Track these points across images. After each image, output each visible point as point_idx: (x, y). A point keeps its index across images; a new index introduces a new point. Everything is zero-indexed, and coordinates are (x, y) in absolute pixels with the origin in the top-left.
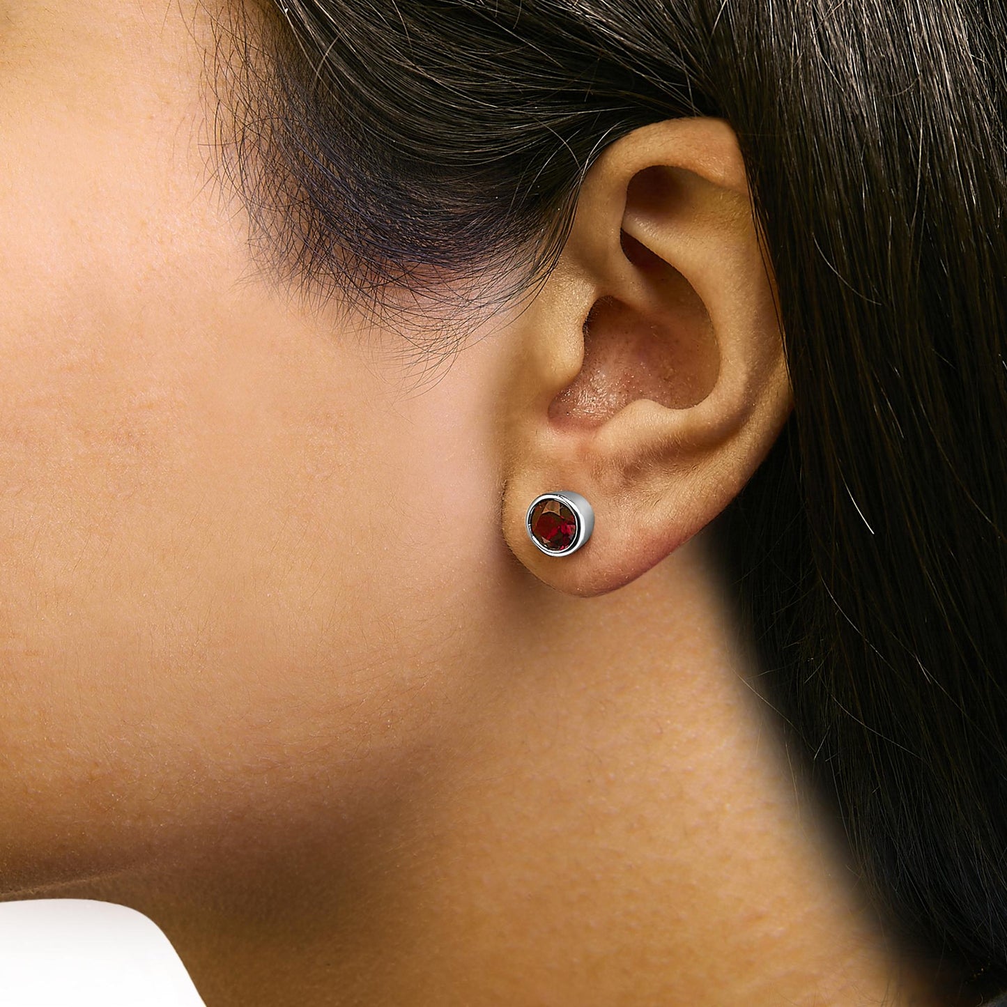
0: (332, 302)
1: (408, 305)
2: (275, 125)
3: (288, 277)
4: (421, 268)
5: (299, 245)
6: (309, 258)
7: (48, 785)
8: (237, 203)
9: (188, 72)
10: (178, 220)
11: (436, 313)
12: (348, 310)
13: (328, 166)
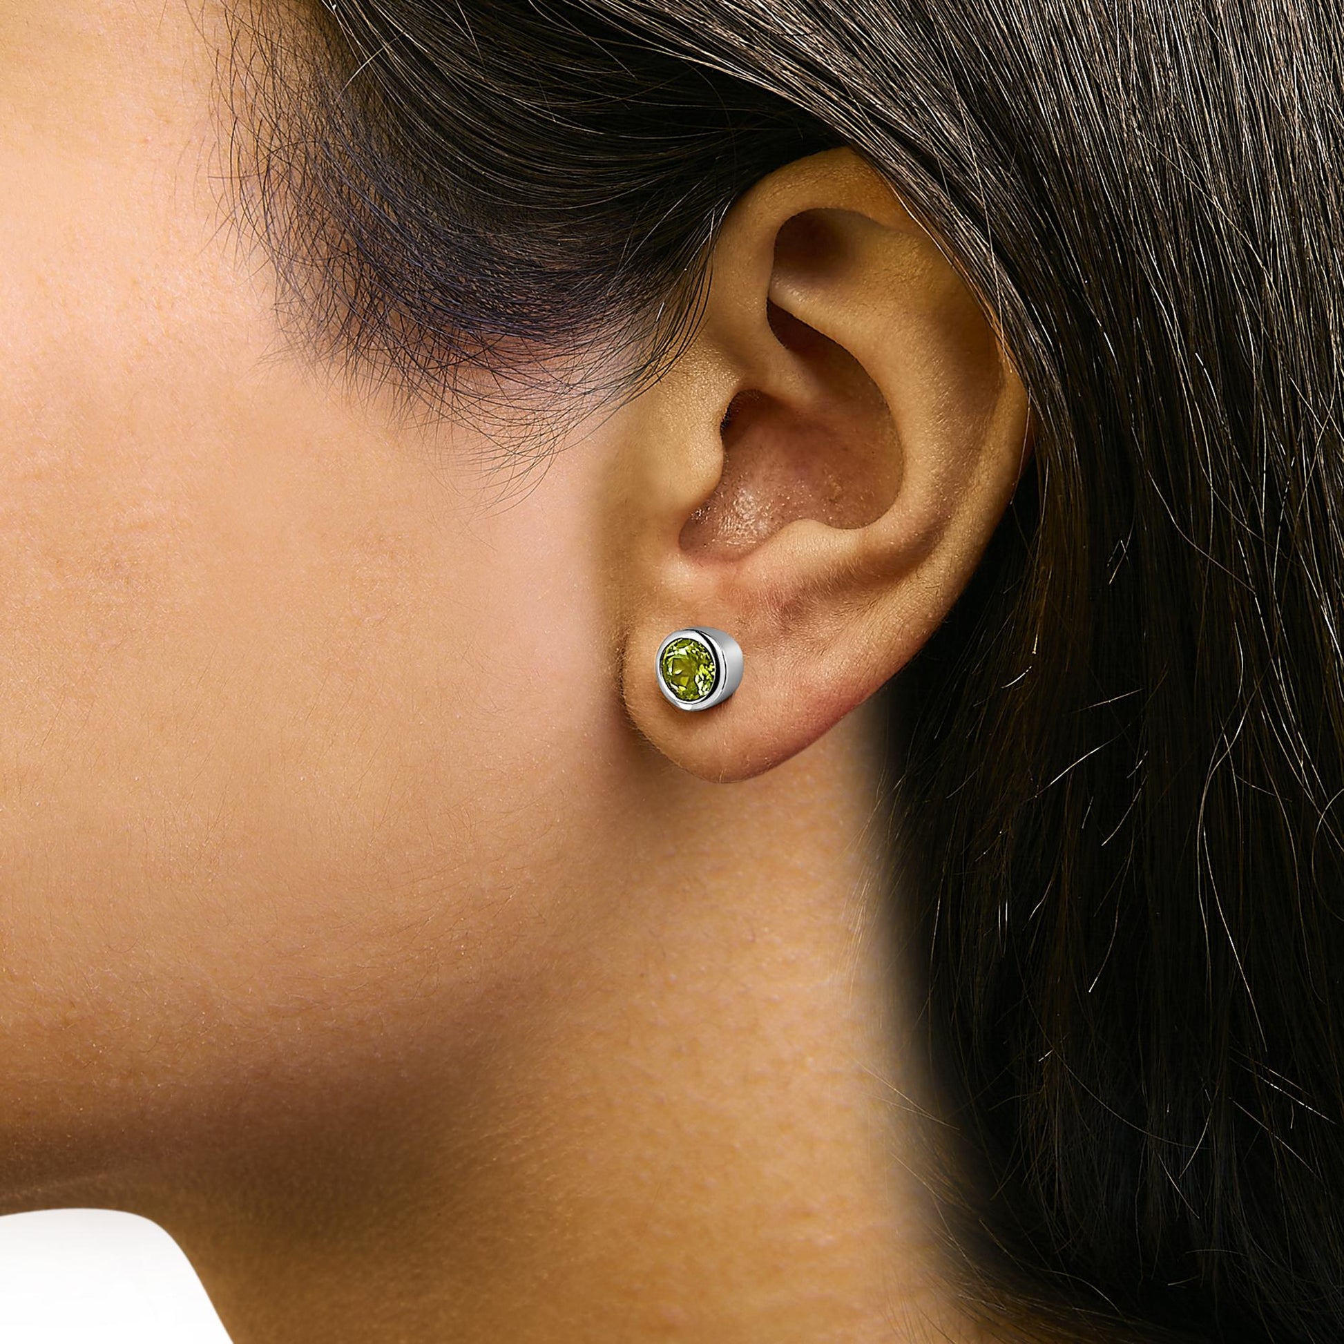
0: (387, 388)
1: (488, 391)
2: (311, 150)
3: (329, 354)
4: (507, 342)
5: (343, 312)
6: (355, 328)
7: (8, 1033)
8: (260, 255)
9: (194, 81)
10: (180, 277)
11: (525, 402)
12: (409, 398)
13: (381, 206)
